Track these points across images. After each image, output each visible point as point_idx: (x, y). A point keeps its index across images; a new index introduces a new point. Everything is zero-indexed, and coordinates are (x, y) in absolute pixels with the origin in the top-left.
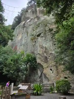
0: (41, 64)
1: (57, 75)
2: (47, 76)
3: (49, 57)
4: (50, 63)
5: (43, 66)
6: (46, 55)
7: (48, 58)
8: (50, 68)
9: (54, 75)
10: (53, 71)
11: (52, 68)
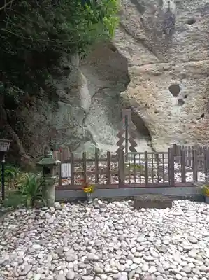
0: (114, 49)
1: (203, 116)
2: (144, 117)
3: (192, 22)
4: (184, 57)
5: (126, 61)
7: (178, 24)
8: (174, 82)
9: (184, 115)
10: (186, 97)
11: (184, 81)
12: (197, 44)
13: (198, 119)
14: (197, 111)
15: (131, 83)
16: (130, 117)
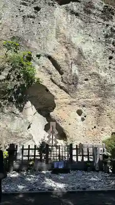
0: (47, 90)
1: (95, 127)
2: (63, 127)
3: (86, 80)
4: (83, 96)
6: (77, 72)
7: (80, 80)
8: (79, 108)
9: (85, 126)
10: (85, 116)
11: (84, 108)
12: (90, 90)
13: (93, 129)
14: (92, 125)
15: (56, 108)
16: (55, 126)
